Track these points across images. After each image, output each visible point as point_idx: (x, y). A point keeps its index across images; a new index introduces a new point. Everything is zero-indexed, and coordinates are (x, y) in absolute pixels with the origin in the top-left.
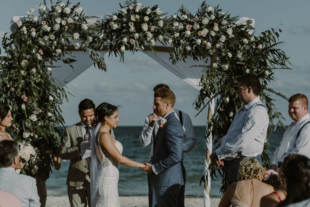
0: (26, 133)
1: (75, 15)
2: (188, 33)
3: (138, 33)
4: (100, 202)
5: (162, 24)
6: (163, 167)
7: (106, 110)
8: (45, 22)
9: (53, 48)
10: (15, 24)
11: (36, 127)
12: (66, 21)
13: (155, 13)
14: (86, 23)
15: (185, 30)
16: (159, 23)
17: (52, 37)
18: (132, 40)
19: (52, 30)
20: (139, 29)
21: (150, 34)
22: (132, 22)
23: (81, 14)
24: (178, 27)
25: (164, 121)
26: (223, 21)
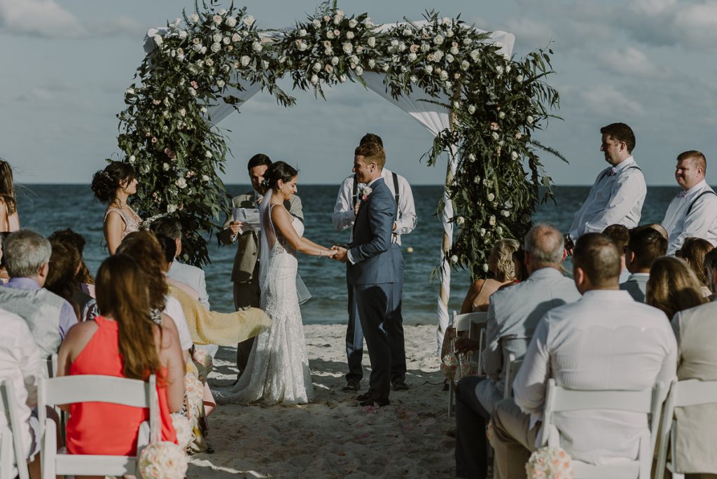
0: (172, 206)
1: (243, 28)
2: (413, 56)
3: (338, 56)
4: (272, 304)
5: (374, 43)
6: (363, 255)
7: (282, 173)
8: (197, 39)
9: (211, 77)
10: (151, 40)
11: (184, 197)
12: (231, 38)
13: (363, 26)
14: (259, 40)
15: (407, 51)
16: (369, 41)
17: (210, 62)
18: (328, 66)
19: (209, 52)
20: (339, 51)
21: (356, 58)
22: (329, 40)
23: (252, 27)
24: (398, 47)
25: (368, 190)
26: (465, 40)
